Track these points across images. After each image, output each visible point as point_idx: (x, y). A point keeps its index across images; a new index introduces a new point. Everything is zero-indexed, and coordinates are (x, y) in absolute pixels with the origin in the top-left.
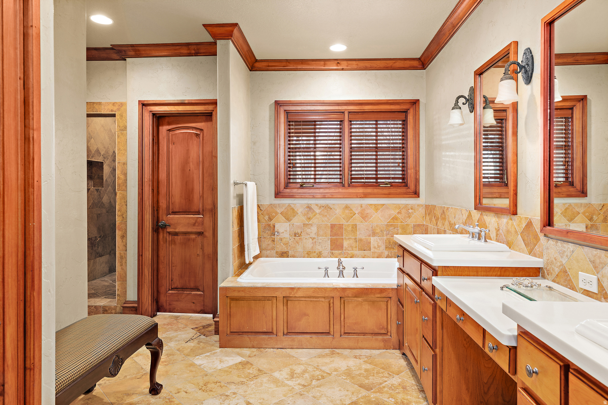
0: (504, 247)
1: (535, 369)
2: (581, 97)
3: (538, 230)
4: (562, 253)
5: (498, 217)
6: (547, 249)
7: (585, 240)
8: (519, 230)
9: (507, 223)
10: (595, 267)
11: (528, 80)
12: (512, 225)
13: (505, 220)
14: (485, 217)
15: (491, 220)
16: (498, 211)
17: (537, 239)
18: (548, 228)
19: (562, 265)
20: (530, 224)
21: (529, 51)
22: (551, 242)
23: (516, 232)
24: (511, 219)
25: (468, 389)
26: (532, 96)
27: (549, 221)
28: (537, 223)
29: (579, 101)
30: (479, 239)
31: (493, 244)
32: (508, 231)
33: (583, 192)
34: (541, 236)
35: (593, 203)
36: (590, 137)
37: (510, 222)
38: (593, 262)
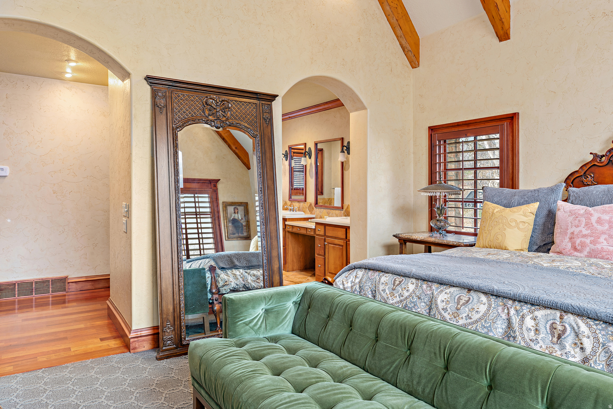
0: (303, 213)
1: (320, 230)
2: (321, 149)
3: (314, 206)
4: (320, 212)
5: (299, 203)
6: (316, 211)
7: (326, 207)
8: (307, 207)
9: (303, 205)
10: (328, 214)
11: (310, 158)
12: (305, 205)
13: (302, 204)
14: (293, 203)
15: (296, 205)
16: (299, 201)
17: (313, 209)
18: (317, 205)
19: (320, 215)
20: (311, 205)
21: (310, 149)
22: (317, 209)
23: (306, 207)
24: (304, 203)
25: (295, 258)
26: (311, 164)
27: (316, 203)
28: (313, 205)
29: (320, 151)
30: (293, 211)
31: (298, 212)
32: (303, 208)
33: (322, 193)
34: (314, 208)
35: (325, 198)
36: (324, 167)
37: (304, 204)
38: (327, 213)
